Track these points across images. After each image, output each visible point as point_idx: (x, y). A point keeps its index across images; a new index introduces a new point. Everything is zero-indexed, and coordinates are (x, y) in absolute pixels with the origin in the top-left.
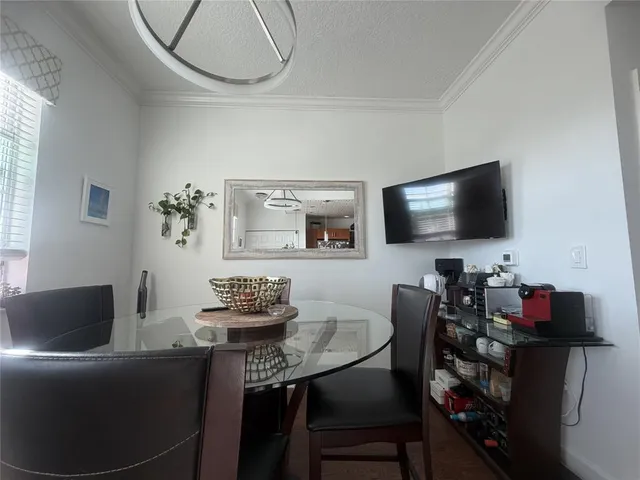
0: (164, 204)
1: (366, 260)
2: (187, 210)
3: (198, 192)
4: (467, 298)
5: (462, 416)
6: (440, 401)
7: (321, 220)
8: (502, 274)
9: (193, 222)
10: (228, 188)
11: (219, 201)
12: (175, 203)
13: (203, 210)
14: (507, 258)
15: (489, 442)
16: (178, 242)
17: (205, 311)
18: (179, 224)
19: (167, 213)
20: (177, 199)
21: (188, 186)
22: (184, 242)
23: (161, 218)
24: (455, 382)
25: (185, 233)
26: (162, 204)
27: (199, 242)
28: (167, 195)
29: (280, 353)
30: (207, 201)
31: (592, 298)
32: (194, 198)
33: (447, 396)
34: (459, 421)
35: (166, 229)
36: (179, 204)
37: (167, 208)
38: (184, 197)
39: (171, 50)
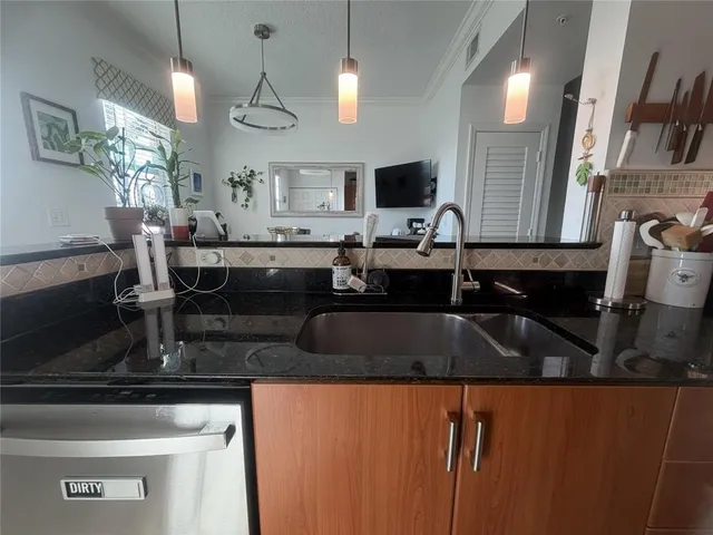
0: (231, 180)
1: (363, 218)
2: (244, 183)
3: (252, 171)
9: (249, 189)
10: (271, 168)
11: (266, 177)
13: (256, 185)
16: (242, 205)
18: (241, 193)
19: (234, 186)
20: (239, 177)
21: (246, 168)
22: (247, 206)
23: (230, 190)
25: (247, 200)
26: (229, 179)
27: (255, 205)
28: (232, 173)
30: (259, 177)
32: (250, 176)
35: (234, 196)
36: (241, 180)
37: (234, 184)
38: (243, 175)
39: (241, 122)
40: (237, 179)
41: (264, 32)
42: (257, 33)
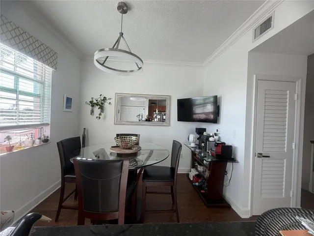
0: (91, 102)
1: (169, 127)
2: (100, 104)
3: (105, 98)
4: (203, 144)
5: (197, 184)
6: (192, 179)
7: (156, 102)
8: (215, 137)
9: (102, 108)
10: (116, 96)
11: (113, 101)
12: (96, 102)
13: (106, 105)
14: (217, 131)
15: (202, 191)
16: (97, 117)
17: (112, 147)
18: (97, 110)
19: (93, 106)
20: (97, 101)
21: (101, 95)
22: (100, 118)
23: (90, 108)
24: (197, 173)
25: (100, 114)
26: (90, 102)
27: (105, 117)
28: (92, 98)
29: (135, 161)
30: (108, 101)
31: (235, 147)
32: (103, 100)
33: (194, 177)
34: (196, 185)
35: (92, 112)
36: (98, 103)
37: (93, 104)
38: (99, 99)
39: (102, 65)
40: (95, 102)
41: (124, 8)
42: (119, 8)
